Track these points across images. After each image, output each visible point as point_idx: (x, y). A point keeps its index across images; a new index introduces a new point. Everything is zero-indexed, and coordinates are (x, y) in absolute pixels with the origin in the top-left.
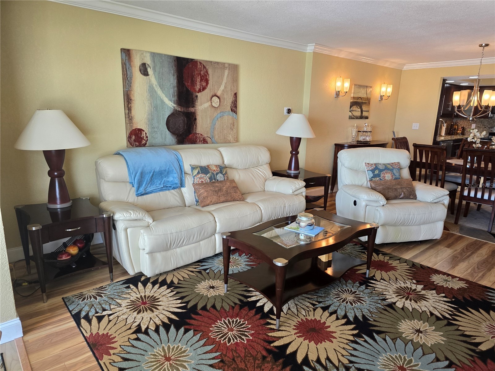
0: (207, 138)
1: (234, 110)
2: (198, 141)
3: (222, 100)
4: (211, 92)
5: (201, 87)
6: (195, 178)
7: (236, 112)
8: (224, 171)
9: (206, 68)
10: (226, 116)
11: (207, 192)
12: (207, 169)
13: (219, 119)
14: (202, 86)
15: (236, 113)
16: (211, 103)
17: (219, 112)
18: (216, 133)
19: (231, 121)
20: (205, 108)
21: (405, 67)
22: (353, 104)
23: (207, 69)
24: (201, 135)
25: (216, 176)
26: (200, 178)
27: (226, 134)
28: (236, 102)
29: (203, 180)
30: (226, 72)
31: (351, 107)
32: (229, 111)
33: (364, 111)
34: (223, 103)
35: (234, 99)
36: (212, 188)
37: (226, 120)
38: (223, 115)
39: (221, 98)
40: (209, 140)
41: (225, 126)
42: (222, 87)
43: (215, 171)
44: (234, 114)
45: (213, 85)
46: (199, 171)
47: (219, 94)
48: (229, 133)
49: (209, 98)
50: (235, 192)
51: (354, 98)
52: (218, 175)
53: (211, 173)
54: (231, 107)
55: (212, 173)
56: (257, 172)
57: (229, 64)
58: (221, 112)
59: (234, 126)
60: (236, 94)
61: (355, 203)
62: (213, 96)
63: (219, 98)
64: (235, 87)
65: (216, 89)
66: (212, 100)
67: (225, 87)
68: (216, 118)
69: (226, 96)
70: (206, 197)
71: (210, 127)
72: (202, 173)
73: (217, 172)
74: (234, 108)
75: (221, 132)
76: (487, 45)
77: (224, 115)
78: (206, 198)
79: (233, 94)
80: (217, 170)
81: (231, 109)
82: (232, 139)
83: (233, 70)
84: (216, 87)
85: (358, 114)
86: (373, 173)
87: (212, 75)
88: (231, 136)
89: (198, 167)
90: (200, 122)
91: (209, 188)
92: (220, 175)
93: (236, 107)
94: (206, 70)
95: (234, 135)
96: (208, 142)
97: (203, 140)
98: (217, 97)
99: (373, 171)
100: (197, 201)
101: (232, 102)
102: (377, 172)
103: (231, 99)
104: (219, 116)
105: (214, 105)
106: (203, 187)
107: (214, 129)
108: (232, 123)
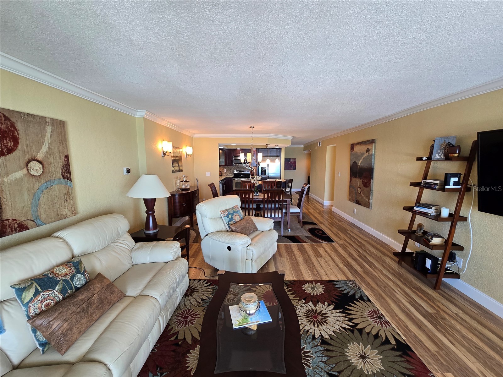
0: (25, 222)
1: (67, 176)
2: (9, 230)
3: (46, 166)
4: (25, 155)
5: (4, 147)
6: (31, 305)
7: (71, 178)
8: (81, 267)
9: (10, 120)
10: (56, 186)
11: (66, 321)
12: (52, 278)
13: (45, 191)
14: (6, 146)
15: (71, 180)
16: (28, 170)
17: (43, 181)
18: (42, 211)
19: (64, 191)
20: (16, 180)
21: (195, 136)
22: (173, 162)
23: (14, 122)
24: (14, 220)
25: (72, 282)
26: (42, 301)
27: (58, 209)
28: (69, 166)
29: (48, 302)
30: (49, 129)
31: (172, 164)
32: (60, 179)
33: (180, 166)
34: (49, 169)
35: (65, 163)
36: (74, 309)
37: (57, 191)
38: (51, 186)
39: (45, 163)
40: (30, 223)
41: (56, 199)
42: (45, 149)
43: (67, 274)
44: (68, 181)
45: (29, 146)
46: (37, 290)
47: (40, 156)
48: (63, 206)
49: (23, 164)
50: (112, 293)
51: (174, 156)
52: (75, 279)
53: (61, 282)
54: (62, 173)
55: (64, 280)
56: (118, 246)
57: (53, 120)
58: (46, 182)
59: (69, 196)
60: (67, 157)
61: (229, 248)
62: (29, 161)
63: (40, 162)
64: (65, 148)
65: (35, 150)
66: (29, 166)
67: (50, 148)
68: (39, 191)
69: (51, 160)
70: (67, 330)
71: (30, 206)
72: (44, 290)
73: (71, 274)
74: (67, 173)
75: (50, 208)
76: (254, 127)
77: (53, 184)
78: (69, 332)
79: (63, 157)
80: (71, 271)
81: (63, 176)
82: (69, 213)
83: (59, 127)
84: (33, 148)
85: (177, 168)
86: (228, 218)
87: (25, 131)
88: (66, 210)
89: (32, 284)
90: (9, 201)
91: (70, 312)
92: (79, 276)
93: (70, 173)
94: (10, 123)
95: (71, 208)
96: (29, 227)
97: (18, 227)
98: (37, 163)
99: (227, 216)
100: (43, 345)
101: (63, 167)
102: (230, 217)
103: (61, 164)
104: (44, 187)
105: (32, 172)
106: (55, 316)
107: (38, 206)
108: (66, 193)
